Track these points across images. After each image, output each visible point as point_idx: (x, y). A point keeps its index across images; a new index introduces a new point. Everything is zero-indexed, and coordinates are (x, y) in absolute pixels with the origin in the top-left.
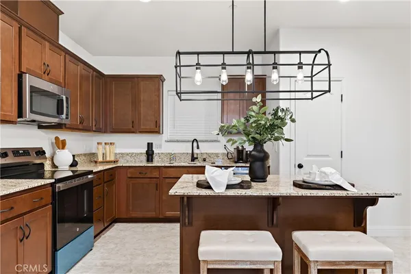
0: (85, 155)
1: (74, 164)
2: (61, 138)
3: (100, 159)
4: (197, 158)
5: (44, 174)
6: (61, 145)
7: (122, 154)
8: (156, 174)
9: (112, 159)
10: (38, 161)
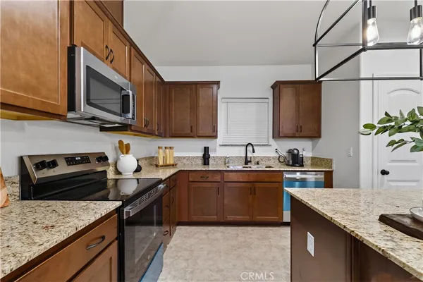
0: (146, 159)
1: (138, 170)
2: (125, 142)
3: (161, 163)
4: (250, 162)
5: (106, 182)
6: (125, 149)
7: (179, 157)
8: (218, 178)
9: (172, 162)
10: (100, 169)
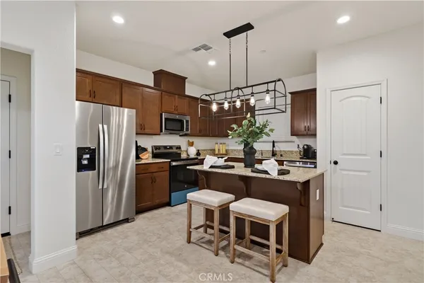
1: (198, 154)
2: (191, 141)
4: (276, 154)
6: (191, 144)
9: (224, 152)
10: (177, 152)
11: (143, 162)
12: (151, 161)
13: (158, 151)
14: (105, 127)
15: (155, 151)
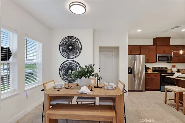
6: (174, 66)
11: (148, 73)
12: (152, 72)
13: (155, 69)
14: (135, 61)
15: (154, 69)
